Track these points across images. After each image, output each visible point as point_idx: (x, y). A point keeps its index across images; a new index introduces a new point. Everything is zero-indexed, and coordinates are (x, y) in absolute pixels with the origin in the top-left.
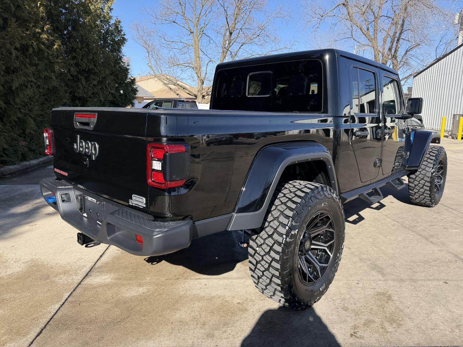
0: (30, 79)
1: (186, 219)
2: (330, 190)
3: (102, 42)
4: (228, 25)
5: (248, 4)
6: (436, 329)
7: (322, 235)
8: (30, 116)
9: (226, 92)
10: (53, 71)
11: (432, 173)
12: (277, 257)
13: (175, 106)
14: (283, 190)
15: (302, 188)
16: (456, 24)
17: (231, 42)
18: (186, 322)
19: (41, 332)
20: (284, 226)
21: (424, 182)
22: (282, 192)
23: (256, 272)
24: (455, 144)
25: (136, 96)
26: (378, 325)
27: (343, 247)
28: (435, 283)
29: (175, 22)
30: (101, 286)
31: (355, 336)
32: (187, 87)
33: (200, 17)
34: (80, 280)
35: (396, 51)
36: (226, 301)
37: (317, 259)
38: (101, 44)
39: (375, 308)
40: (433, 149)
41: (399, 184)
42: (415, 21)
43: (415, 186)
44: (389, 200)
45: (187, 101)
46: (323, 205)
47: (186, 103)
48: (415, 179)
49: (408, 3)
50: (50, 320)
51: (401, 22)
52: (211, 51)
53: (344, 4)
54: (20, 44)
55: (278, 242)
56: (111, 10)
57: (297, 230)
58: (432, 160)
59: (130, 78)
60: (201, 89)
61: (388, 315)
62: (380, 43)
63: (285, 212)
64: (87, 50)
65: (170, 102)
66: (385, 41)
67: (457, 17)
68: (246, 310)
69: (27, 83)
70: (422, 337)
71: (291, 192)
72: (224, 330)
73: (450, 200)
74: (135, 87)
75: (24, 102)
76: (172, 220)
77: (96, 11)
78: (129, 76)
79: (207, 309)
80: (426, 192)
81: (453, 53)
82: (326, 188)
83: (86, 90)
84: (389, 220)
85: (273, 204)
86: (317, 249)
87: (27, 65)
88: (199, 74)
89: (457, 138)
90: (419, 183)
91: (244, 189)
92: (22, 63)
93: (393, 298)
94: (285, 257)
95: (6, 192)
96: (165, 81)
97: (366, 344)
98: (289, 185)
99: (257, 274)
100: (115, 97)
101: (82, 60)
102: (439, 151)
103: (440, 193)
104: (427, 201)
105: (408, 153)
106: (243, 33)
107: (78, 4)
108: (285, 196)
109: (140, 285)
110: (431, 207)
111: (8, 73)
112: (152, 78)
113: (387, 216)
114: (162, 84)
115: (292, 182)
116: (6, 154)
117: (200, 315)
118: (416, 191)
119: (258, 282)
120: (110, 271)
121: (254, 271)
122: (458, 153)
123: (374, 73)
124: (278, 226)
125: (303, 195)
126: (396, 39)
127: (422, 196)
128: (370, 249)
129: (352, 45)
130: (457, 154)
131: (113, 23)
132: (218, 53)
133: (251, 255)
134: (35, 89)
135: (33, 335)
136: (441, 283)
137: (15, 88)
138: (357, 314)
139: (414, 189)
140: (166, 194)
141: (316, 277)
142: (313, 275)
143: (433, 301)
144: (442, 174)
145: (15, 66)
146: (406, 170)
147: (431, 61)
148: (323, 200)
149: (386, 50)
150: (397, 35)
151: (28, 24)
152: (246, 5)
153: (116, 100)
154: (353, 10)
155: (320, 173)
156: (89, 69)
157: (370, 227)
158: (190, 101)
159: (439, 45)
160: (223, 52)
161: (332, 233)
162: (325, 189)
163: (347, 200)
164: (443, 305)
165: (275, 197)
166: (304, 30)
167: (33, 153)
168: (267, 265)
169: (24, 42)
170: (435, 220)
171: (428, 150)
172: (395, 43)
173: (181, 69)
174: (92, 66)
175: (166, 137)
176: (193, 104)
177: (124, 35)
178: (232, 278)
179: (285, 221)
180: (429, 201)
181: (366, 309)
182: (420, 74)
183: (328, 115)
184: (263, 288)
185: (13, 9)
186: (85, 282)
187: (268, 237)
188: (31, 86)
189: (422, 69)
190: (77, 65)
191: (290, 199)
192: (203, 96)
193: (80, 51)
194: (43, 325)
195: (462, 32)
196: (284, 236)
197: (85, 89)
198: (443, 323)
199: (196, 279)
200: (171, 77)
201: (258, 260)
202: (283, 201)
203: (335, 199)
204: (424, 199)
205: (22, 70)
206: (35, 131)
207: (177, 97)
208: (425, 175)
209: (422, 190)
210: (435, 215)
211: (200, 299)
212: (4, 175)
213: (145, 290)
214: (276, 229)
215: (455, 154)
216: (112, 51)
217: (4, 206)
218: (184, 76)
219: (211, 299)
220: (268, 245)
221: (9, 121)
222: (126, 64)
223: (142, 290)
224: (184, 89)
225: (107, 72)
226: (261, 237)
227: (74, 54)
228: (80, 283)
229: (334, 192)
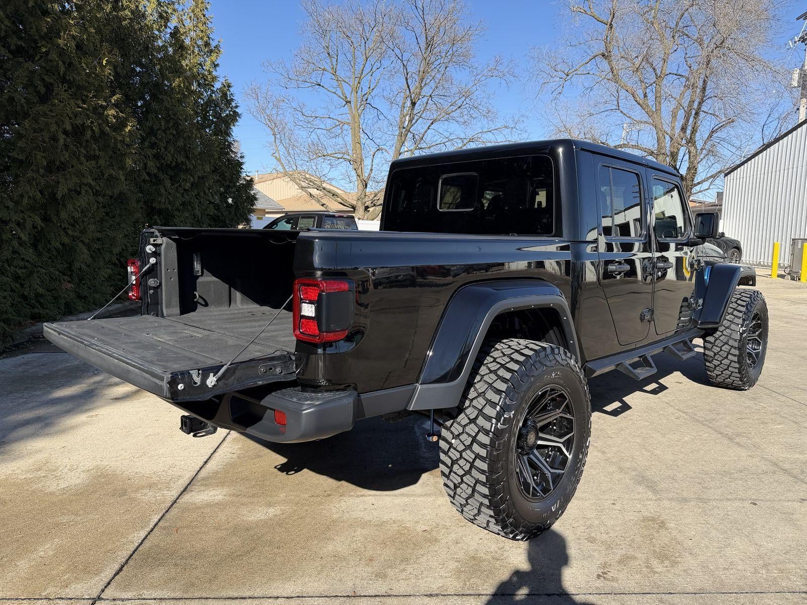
0: (85, 181)
1: (348, 389)
2: (565, 353)
3: (199, 118)
4: (410, 90)
5: (443, 55)
6: (732, 569)
7: (555, 425)
8: (81, 241)
9: (406, 202)
10: (123, 168)
11: (741, 334)
12: (483, 452)
13: (319, 225)
14: (492, 352)
15: (522, 349)
16: (795, 87)
17: (413, 118)
18: (344, 556)
19: (121, 569)
20: (493, 405)
21: (729, 348)
22: (491, 354)
23: (451, 477)
24: (796, 288)
25: (254, 207)
26: (641, 563)
27: (588, 444)
28: (737, 504)
29: (320, 85)
30: (208, 505)
31: (604, 578)
32: (339, 192)
33: (363, 76)
34: (175, 497)
35: (694, 131)
36: (406, 528)
37: (547, 462)
38: (198, 121)
39: (638, 539)
40: (743, 294)
41: (685, 351)
42: (725, 82)
43: (715, 354)
44: (675, 380)
45: (340, 217)
46: (553, 375)
47: (337, 219)
48: (713, 344)
49: (712, 52)
50: (134, 552)
51: (701, 84)
52: (379, 133)
53: (603, 55)
54: (72, 125)
55: (485, 430)
56: (216, 66)
57: (513, 412)
58: (740, 312)
59: (244, 178)
60: (363, 196)
61: (658, 550)
62: (666, 117)
63: (494, 385)
64: (174, 132)
65: (311, 218)
66: (674, 116)
67: (796, 76)
68: (436, 540)
69: (80, 188)
70: (708, 580)
71: (504, 355)
72: (401, 568)
73: (776, 380)
74: (252, 192)
75: (73, 217)
76: (327, 391)
77: (190, 69)
78: (243, 175)
79: (376, 539)
80: (733, 364)
81: (790, 136)
82: (559, 350)
83: (171, 199)
84: (671, 410)
85: (477, 373)
86: (547, 447)
87: (82, 159)
88: (359, 171)
89: (799, 279)
90: (721, 350)
91: (431, 354)
92: (74, 155)
93: (668, 525)
94: (495, 453)
95: (43, 365)
96: (301, 182)
97: (621, 589)
98: (502, 345)
99: (453, 482)
100: (218, 210)
101: (166, 148)
102: (752, 299)
103: (758, 368)
104: (735, 379)
105: (701, 301)
106: (435, 104)
107: (161, 58)
108: (495, 361)
109: (270, 505)
110: (743, 390)
111: (51, 172)
112: (280, 177)
113: (668, 403)
114: (296, 187)
115: (507, 340)
116: (40, 304)
117: (365, 547)
118: (716, 362)
119: (455, 494)
120: (222, 484)
121: (448, 477)
122: (799, 303)
123: (637, 174)
124: (484, 406)
125: (522, 359)
126: (693, 112)
127: (727, 371)
128: (638, 453)
129: (619, 122)
130: (797, 306)
131: (219, 87)
132: (392, 136)
133: (444, 452)
134: (91, 198)
135: (109, 573)
136: (747, 504)
137: (61, 195)
138: (609, 547)
139: (712, 361)
140: (320, 351)
141: (545, 490)
142: (540, 487)
143: (731, 530)
144: (760, 336)
145: (62, 159)
146: (698, 328)
147: (754, 148)
148: (555, 368)
149: (678, 131)
150: (695, 105)
151: (86, 93)
152: (440, 57)
153: (219, 214)
154: (619, 64)
155: (552, 328)
156: (177, 165)
157: (639, 420)
158: (345, 215)
159: (768, 122)
160: (401, 135)
161: (570, 421)
162: (556, 351)
163: (595, 372)
164: (746, 535)
165: (479, 362)
166: (538, 98)
167: (83, 302)
168: (468, 465)
169: (79, 122)
170: (747, 411)
171: (735, 296)
172: (691, 119)
173: (329, 162)
174: (181, 159)
175: (321, 269)
176: (349, 220)
177: (237, 107)
178: (413, 495)
179: (495, 398)
180: (738, 379)
181: (624, 540)
182: (736, 171)
183: (562, 239)
184: (462, 503)
185: (62, 69)
186: (183, 500)
187: (470, 423)
188: (86, 191)
189: (738, 162)
190: (157, 157)
191: (503, 366)
192: (367, 208)
193: (163, 134)
194: (124, 560)
195: (804, 100)
196: (494, 421)
197: (169, 197)
198: (742, 560)
199: (358, 496)
200: (313, 176)
201: (455, 458)
202: (492, 369)
203: (573, 368)
204: (730, 376)
205: (73, 166)
206: (88, 266)
207: (323, 209)
208: (730, 337)
209: (726, 362)
210: (750, 403)
211: (364, 524)
212: (36, 338)
213: (278, 512)
214: (481, 410)
215: (794, 305)
216: (216, 134)
217: (42, 386)
218: (334, 174)
219: (381, 525)
220: (469, 435)
221: (46, 250)
222: (239, 155)
223: (272, 511)
224: (333, 195)
225: (208, 168)
226: (459, 424)
227: (154, 138)
228: (175, 502)
229: (571, 356)
